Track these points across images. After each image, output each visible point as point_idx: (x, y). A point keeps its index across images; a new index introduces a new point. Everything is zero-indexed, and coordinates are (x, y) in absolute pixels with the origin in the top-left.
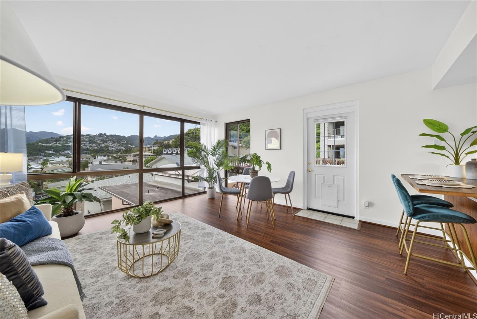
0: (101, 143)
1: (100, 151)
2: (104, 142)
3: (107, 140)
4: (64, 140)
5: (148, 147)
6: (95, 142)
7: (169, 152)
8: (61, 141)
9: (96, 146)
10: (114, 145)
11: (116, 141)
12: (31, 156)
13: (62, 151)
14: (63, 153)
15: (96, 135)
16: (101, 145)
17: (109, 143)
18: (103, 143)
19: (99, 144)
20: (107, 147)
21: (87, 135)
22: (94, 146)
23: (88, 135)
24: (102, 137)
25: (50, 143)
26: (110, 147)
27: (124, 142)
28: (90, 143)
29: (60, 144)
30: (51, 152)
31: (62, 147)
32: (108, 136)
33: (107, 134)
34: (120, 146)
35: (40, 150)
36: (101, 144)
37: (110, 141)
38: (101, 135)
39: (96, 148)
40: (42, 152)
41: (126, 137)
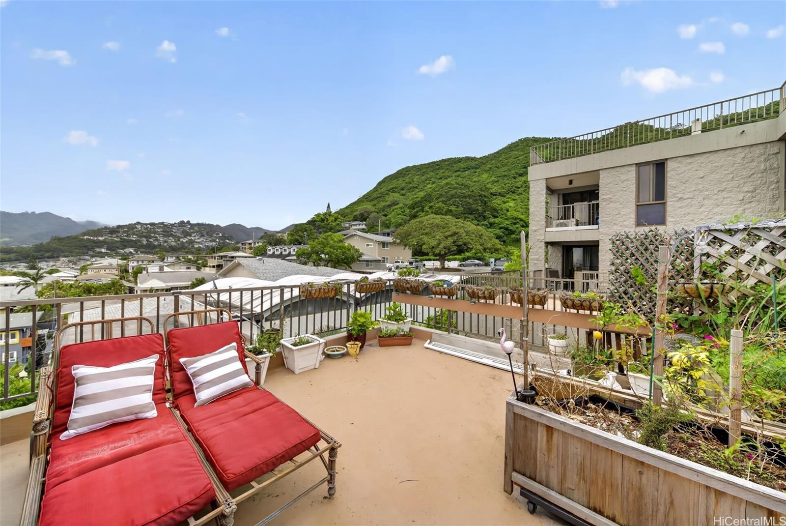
0: (182, 236)
1: (180, 249)
2: (186, 234)
3: (192, 231)
4: (125, 232)
5: (250, 244)
6: (172, 235)
7: (276, 253)
8: (119, 232)
9: (173, 240)
10: (202, 239)
11: (205, 234)
12: (72, 256)
13: (120, 249)
14: (122, 251)
15: (175, 223)
16: (181, 240)
17: (195, 236)
18: (185, 237)
19: (179, 238)
20: (191, 242)
21: (159, 223)
22: (170, 241)
23: (162, 223)
24: (184, 226)
25: (102, 236)
26: (197, 242)
27: (219, 234)
28: (164, 236)
29: (117, 237)
30: (103, 250)
31: (121, 242)
32: (193, 226)
33: (191, 222)
34: (211, 241)
35: (86, 246)
36: (182, 238)
37: (196, 232)
38: (182, 223)
39: (173, 244)
40: (89, 249)
41: (222, 226)
